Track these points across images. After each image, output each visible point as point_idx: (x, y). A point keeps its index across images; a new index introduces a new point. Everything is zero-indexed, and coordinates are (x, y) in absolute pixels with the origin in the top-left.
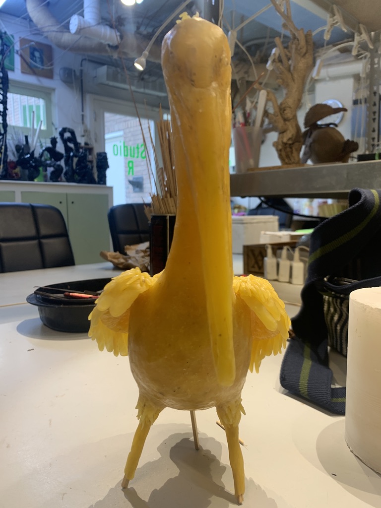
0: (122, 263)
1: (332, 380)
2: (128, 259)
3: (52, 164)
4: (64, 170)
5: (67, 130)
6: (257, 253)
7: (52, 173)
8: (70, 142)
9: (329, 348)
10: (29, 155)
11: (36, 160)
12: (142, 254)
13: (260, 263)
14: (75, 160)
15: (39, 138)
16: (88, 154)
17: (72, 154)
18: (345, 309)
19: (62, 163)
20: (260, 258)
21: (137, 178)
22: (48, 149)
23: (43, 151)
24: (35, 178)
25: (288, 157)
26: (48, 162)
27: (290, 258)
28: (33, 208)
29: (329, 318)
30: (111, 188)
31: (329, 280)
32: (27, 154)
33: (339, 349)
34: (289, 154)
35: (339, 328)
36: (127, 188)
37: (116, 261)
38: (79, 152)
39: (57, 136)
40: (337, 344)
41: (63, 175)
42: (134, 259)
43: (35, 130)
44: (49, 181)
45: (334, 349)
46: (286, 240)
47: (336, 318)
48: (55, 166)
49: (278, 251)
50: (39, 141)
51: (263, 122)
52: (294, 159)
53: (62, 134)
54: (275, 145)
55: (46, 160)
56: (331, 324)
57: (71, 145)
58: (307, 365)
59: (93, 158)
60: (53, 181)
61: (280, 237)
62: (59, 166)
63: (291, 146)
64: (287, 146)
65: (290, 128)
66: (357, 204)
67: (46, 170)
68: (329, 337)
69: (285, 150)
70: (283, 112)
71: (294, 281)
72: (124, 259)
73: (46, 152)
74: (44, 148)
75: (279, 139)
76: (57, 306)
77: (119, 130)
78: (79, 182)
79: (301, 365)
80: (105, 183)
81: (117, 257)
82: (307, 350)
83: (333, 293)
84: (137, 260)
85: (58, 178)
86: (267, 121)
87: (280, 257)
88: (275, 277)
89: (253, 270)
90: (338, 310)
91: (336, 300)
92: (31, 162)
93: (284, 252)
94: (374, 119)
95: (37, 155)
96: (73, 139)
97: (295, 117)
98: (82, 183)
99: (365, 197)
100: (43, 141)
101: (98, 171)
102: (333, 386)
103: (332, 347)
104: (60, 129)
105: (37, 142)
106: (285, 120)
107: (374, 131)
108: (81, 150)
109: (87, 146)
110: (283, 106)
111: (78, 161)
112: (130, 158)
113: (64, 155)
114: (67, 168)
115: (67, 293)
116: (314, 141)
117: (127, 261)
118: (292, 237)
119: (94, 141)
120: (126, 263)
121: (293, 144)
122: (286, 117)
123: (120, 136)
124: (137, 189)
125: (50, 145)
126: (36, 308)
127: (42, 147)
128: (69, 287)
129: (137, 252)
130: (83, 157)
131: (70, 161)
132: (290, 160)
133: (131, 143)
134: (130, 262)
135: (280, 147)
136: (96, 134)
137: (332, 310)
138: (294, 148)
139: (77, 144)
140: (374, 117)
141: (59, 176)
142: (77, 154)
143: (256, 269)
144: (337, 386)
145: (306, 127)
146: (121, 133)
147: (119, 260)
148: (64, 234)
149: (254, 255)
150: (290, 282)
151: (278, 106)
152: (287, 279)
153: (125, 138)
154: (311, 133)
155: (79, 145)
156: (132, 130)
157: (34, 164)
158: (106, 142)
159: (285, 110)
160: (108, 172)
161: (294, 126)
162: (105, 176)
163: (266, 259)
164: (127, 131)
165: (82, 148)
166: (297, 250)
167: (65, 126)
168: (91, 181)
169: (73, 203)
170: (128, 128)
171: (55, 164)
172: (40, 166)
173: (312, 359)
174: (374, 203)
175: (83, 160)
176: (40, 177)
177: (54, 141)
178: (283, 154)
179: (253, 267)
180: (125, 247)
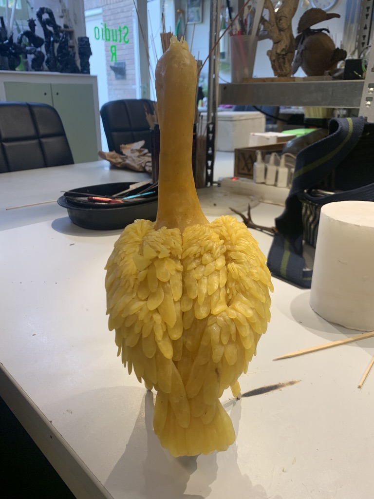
0: (120, 163)
1: (304, 266)
2: (125, 159)
3: (33, 51)
4: (46, 58)
5: (45, 11)
6: (247, 156)
7: (34, 61)
8: (49, 26)
9: (304, 242)
10: (7, 41)
11: (15, 47)
12: (137, 154)
13: (250, 166)
14: (56, 45)
15: (14, 19)
16: (69, 39)
17: (52, 39)
18: (318, 213)
19: (43, 49)
20: (249, 161)
21: (119, 64)
22: (26, 34)
23: (22, 35)
24: (17, 66)
25: (280, 67)
26: (28, 48)
27: (277, 163)
28: (30, 107)
29: (305, 219)
30: (95, 77)
31: (309, 192)
32: (6, 40)
33: (311, 243)
34: (282, 65)
35: (312, 227)
36: (109, 74)
37: (114, 160)
38: (59, 37)
39: (35, 17)
40: (310, 238)
41: (44, 64)
42: (130, 159)
43: (10, 10)
44: (31, 71)
45: (308, 243)
46: (273, 142)
47: (311, 219)
48: (36, 53)
49: (267, 156)
50: (15, 23)
51: (259, 29)
52: (286, 70)
53: (39, 15)
54: (269, 53)
55: (25, 46)
56: (307, 224)
57: (50, 28)
58: (287, 255)
59: (73, 43)
60: (36, 70)
61: (268, 139)
62: (40, 52)
63: (284, 57)
64: (281, 56)
65: (285, 39)
66: (335, 133)
67: (26, 57)
68: (304, 233)
69: (278, 61)
70: (279, 22)
71: (279, 184)
72: (122, 158)
73: (24, 37)
74: (22, 33)
75: (273, 48)
76: (87, 210)
77: (98, 7)
78: (62, 71)
79: (282, 255)
80: (89, 72)
81: (114, 156)
82: (287, 243)
83: (310, 202)
84: (134, 160)
85: (40, 67)
86: (262, 28)
87: (268, 162)
88: (263, 180)
89: (243, 172)
90: (313, 213)
91: (312, 207)
92: (10, 48)
93: (272, 157)
94: (367, 15)
95: (15, 40)
96: (51, 21)
97: (290, 27)
98: (66, 72)
99: (342, 128)
100: (19, 22)
101: (80, 58)
102: (304, 270)
103: (306, 240)
104: (38, 10)
105: (13, 24)
106: (280, 30)
107: (365, 28)
108: (61, 34)
109: (67, 29)
110: (280, 15)
111: (59, 47)
112: (111, 43)
113: (45, 40)
114: (49, 55)
115: (90, 197)
116: (306, 48)
117: (124, 161)
118: (279, 139)
119: (73, 22)
120: (124, 162)
121: (286, 54)
122: (281, 27)
123: (100, 14)
124: (119, 76)
125: (28, 28)
126: (66, 209)
127: (19, 31)
128: (88, 191)
129: (133, 151)
130: (64, 42)
131: (51, 47)
132: (283, 70)
133: (111, 23)
134: (128, 161)
135: (274, 58)
136: (75, 14)
137: (308, 212)
138: (286, 59)
139: (56, 27)
140: (367, 13)
141: (41, 64)
142: (58, 39)
143: (246, 171)
144: (308, 270)
145: (299, 33)
146: (100, 11)
147: (117, 159)
148: (61, 133)
149: (244, 158)
150: (275, 185)
151: (275, 15)
152: (273, 182)
153: (104, 16)
154: (304, 39)
155: (58, 28)
156: (111, 7)
157: (13, 51)
158: (87, 20)
159: (280, 20)
160: (92, 60)
161: (288, 36)
162: (88, 64)
163: (256, 164)
164: (107, 8)
165: (62, 32)
166: (283, 157)
167: (42, 6)
168: (75, 70)
169: (57, 94)
170: (107, 4)
171: (36, 51)
172: (20, 54)
173: (290, 250)
174: (348, 132)
175: (64, 45)
176: (22, 66)
177: (32, 24)
178: (276, 64)
179: (243, 169)
180: (121, 146)
